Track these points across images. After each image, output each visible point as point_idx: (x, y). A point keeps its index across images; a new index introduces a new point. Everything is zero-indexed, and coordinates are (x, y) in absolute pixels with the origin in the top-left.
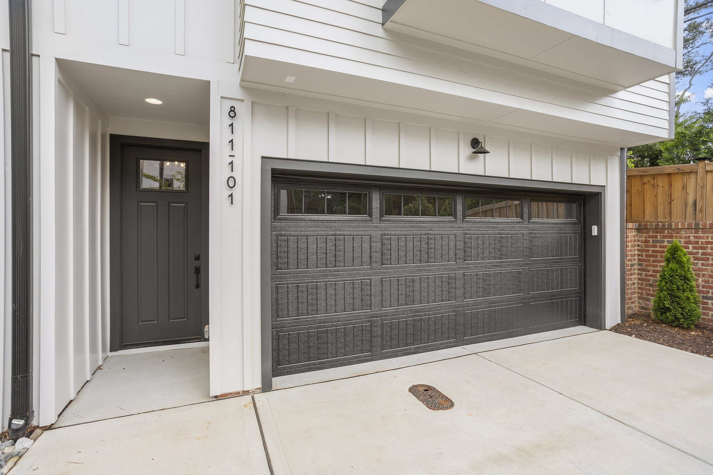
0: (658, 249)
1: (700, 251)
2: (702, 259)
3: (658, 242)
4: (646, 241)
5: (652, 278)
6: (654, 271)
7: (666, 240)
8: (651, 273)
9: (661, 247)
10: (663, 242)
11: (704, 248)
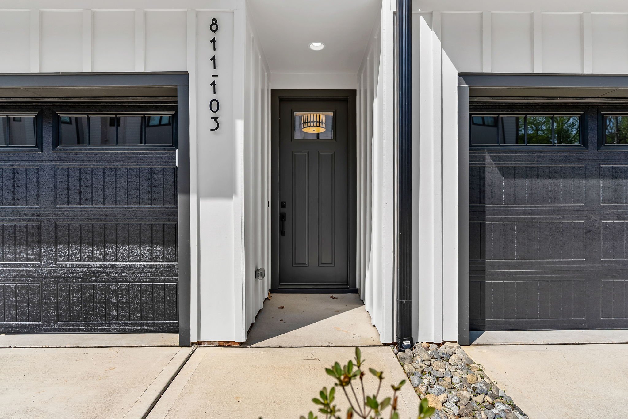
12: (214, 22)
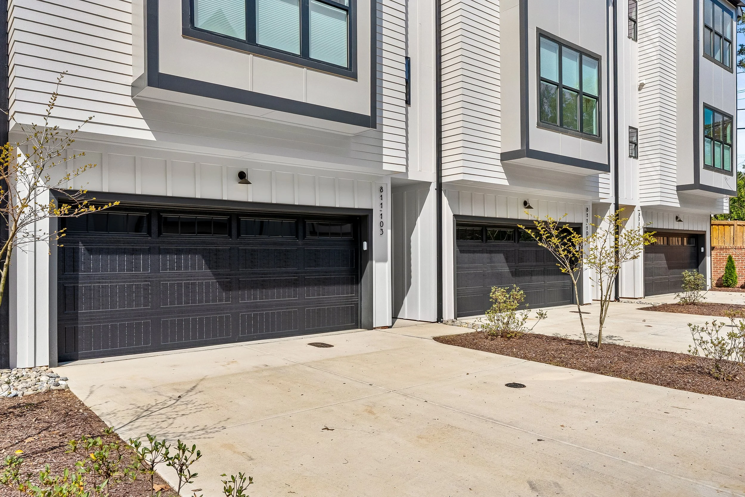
0: (721, 257)
1: (737, 258)
2: (738, 261)
3: (721, 254)
4: (716, 254)
5: (719, 270)
6: (720, 267)
7: (724, 253)
8: (718, 268)
9: (722, 257)
10: (723, 254)
11: (738, 256)
12: (382, 188)
